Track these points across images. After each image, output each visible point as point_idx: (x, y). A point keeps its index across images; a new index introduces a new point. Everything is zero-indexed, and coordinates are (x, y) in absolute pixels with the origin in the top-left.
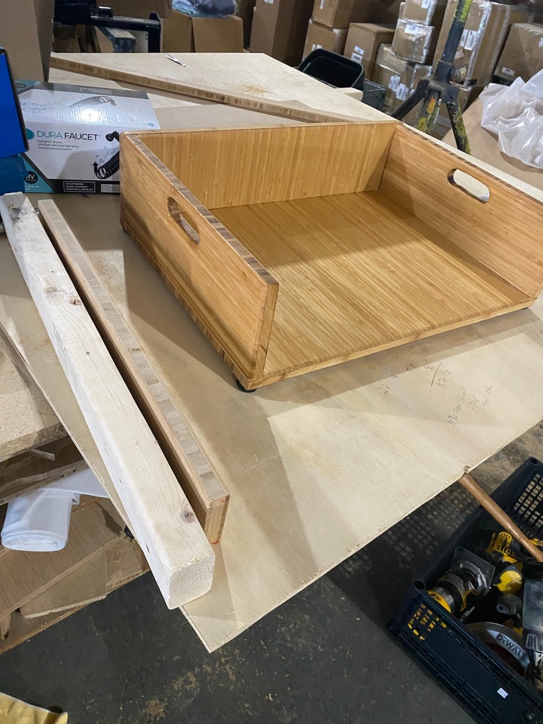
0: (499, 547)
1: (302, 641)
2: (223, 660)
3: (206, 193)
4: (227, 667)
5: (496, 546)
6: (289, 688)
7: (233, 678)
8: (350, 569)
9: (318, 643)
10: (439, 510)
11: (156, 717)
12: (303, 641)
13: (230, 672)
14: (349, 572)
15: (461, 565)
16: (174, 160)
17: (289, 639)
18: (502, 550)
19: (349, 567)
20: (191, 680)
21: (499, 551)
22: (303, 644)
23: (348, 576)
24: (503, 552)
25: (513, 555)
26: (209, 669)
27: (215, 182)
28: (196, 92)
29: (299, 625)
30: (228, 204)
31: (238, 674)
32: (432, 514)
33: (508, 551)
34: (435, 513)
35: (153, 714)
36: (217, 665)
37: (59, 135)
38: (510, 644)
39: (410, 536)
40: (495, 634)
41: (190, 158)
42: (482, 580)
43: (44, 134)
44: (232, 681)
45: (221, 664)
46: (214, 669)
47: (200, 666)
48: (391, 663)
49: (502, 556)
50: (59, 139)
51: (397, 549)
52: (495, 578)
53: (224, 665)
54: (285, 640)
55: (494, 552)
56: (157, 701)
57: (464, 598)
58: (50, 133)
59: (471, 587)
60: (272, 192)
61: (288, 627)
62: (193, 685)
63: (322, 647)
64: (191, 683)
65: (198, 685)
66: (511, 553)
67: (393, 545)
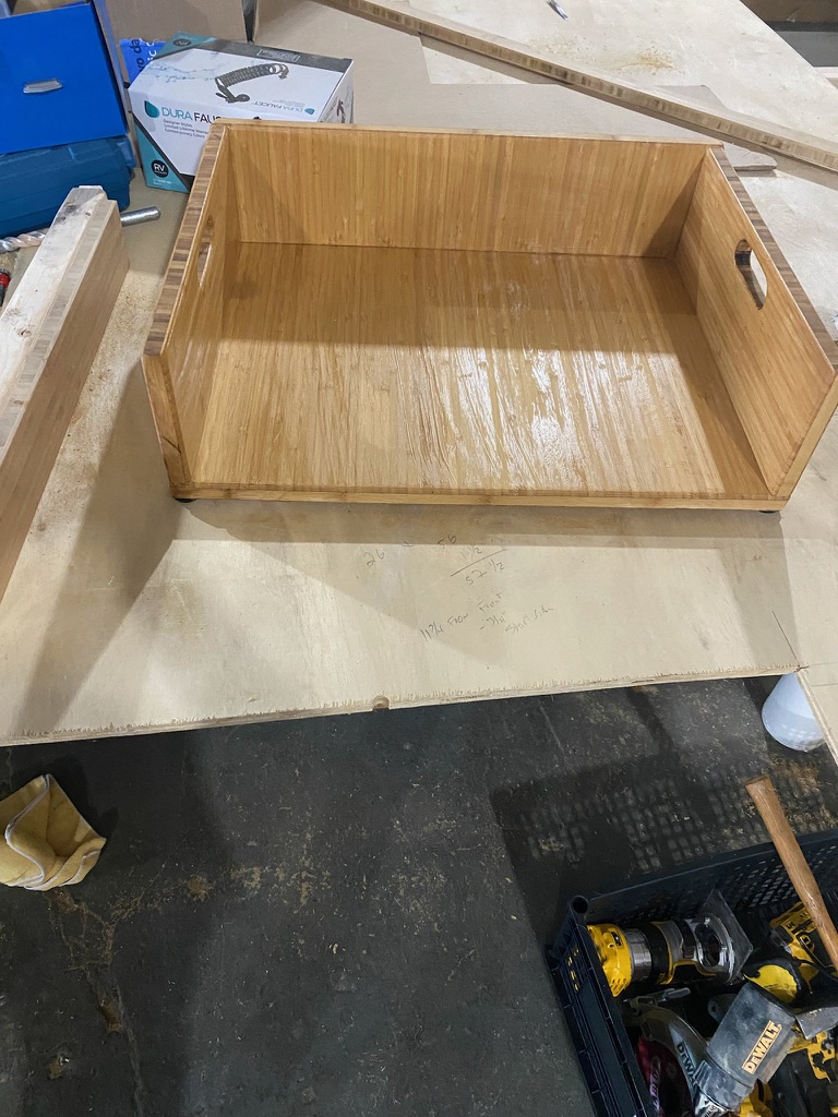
0: (792, 924)
1: (416, 905)
2: (304, 874)
3: (346, 221)
4: (305, 885)
5: (788, 922)
6: (364, 952)
7: (304, 901)
8: (545, 848)
9: (437, 919)
10: (750, 830)
11: (193, 896)
12: (418, 905)
13: (305, 893)
14: (541, 850)
15: (708, 921)
16: (289, 167)
17: (402, 893)
18: (794, 932)
19: (545, 844)
20: (253, 876)
21: (789, 931)
22: (416, 908)
23: (535, 854)
24: (794, 936)
25: (811, 951)
26: (282, 876)
27: (359, 206)
28: (528, 63)
29: (425, 883)
30: (384, 241)
31: (313, 900)
32: (733, 831)
33: (806, 940)
34: (740, 831)
35: (193, 891)
36: (294, 877)
37: (188, 116)
38: (690, 1065)
39: (672, 845)
40: (677, 1038)
41: (314, 165)
42: (728, 957)
43: (170, 112)
44: (300, 903)
45: (299, 877)
46: (288, 879)
47: (274, 868)
48: (525, 999)
49: (789, 940)
50: (188, 121)
51: (639, 853)
52: (752, 966)
53: (302, 881)
54: (396, 892)
55: (780, 929)
56: (205, 880)
57: (672, 966)
58: (177, 111)
59: (699, 956)
60: (460, 235)
61: (409, 878)
62: (253, 884)
63: (440, 927)
64: (252, 880)
65: (259, 887)
66: (810, 946)
67: (634, 845)
